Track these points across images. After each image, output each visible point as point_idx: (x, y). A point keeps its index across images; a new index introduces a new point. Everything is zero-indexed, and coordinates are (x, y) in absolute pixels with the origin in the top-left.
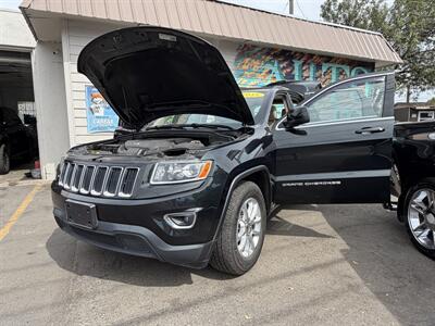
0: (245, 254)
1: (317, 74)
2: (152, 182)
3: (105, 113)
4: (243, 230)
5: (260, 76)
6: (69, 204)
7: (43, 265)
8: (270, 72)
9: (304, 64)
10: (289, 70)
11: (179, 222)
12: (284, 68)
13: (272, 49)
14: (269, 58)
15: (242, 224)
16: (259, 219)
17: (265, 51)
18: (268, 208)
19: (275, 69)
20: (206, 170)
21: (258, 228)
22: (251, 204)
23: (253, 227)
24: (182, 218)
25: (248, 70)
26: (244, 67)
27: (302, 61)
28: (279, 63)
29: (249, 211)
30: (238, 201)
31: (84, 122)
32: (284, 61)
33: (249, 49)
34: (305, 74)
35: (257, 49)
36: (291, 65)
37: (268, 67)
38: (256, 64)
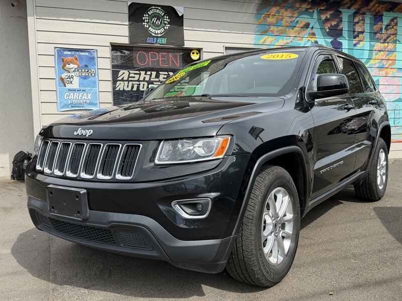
0: (273, 260)
1: (376, 28)
2: (157, 162)
3: (80, 84)
4: (270, 228)
5: (292, 32)
6: (52, 191)
7: (12, 274)
8: (307, 26)
9: (355, 14)
10: (334, 23)
11: (189, 211)
12: (327, 20)
14: (305, 6)
15: (269, 220)
16: (290, 216)
18: (303, 203)
19: (314, 22)
20: (223, 148)
21: (289, 229)
22: (279, 196)
23: (283, 226)
24: (193, 206)
25: (276, 25)
26: (271, 20)
27: (352, 10)
28: (321, 12)
29: (278, 204)
30: (263, 189)
31: (52, 97)
32: (327, 10)
34: (358, 28)
36: (337, 15)
37: (304, 19)
38: (286, 15)
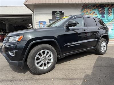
2: (9, 42)
5: (90, 14)
8: (95, 12)
9: (109, 9)
10: (102, 11)
12: (100, 11)
13: (96, 5)
14: (94, 8)
17: (93, 6)
19: (97, 11)
20: (20, 39)
25: (86, 13)
26: (84, 12)
28: (98, 9)
32: (100, 8)
33: (86, 6)
34: (110, 12)
35: (89, 6)
36: (103, 9)
37: (94, 11)
38: (89, 10)
